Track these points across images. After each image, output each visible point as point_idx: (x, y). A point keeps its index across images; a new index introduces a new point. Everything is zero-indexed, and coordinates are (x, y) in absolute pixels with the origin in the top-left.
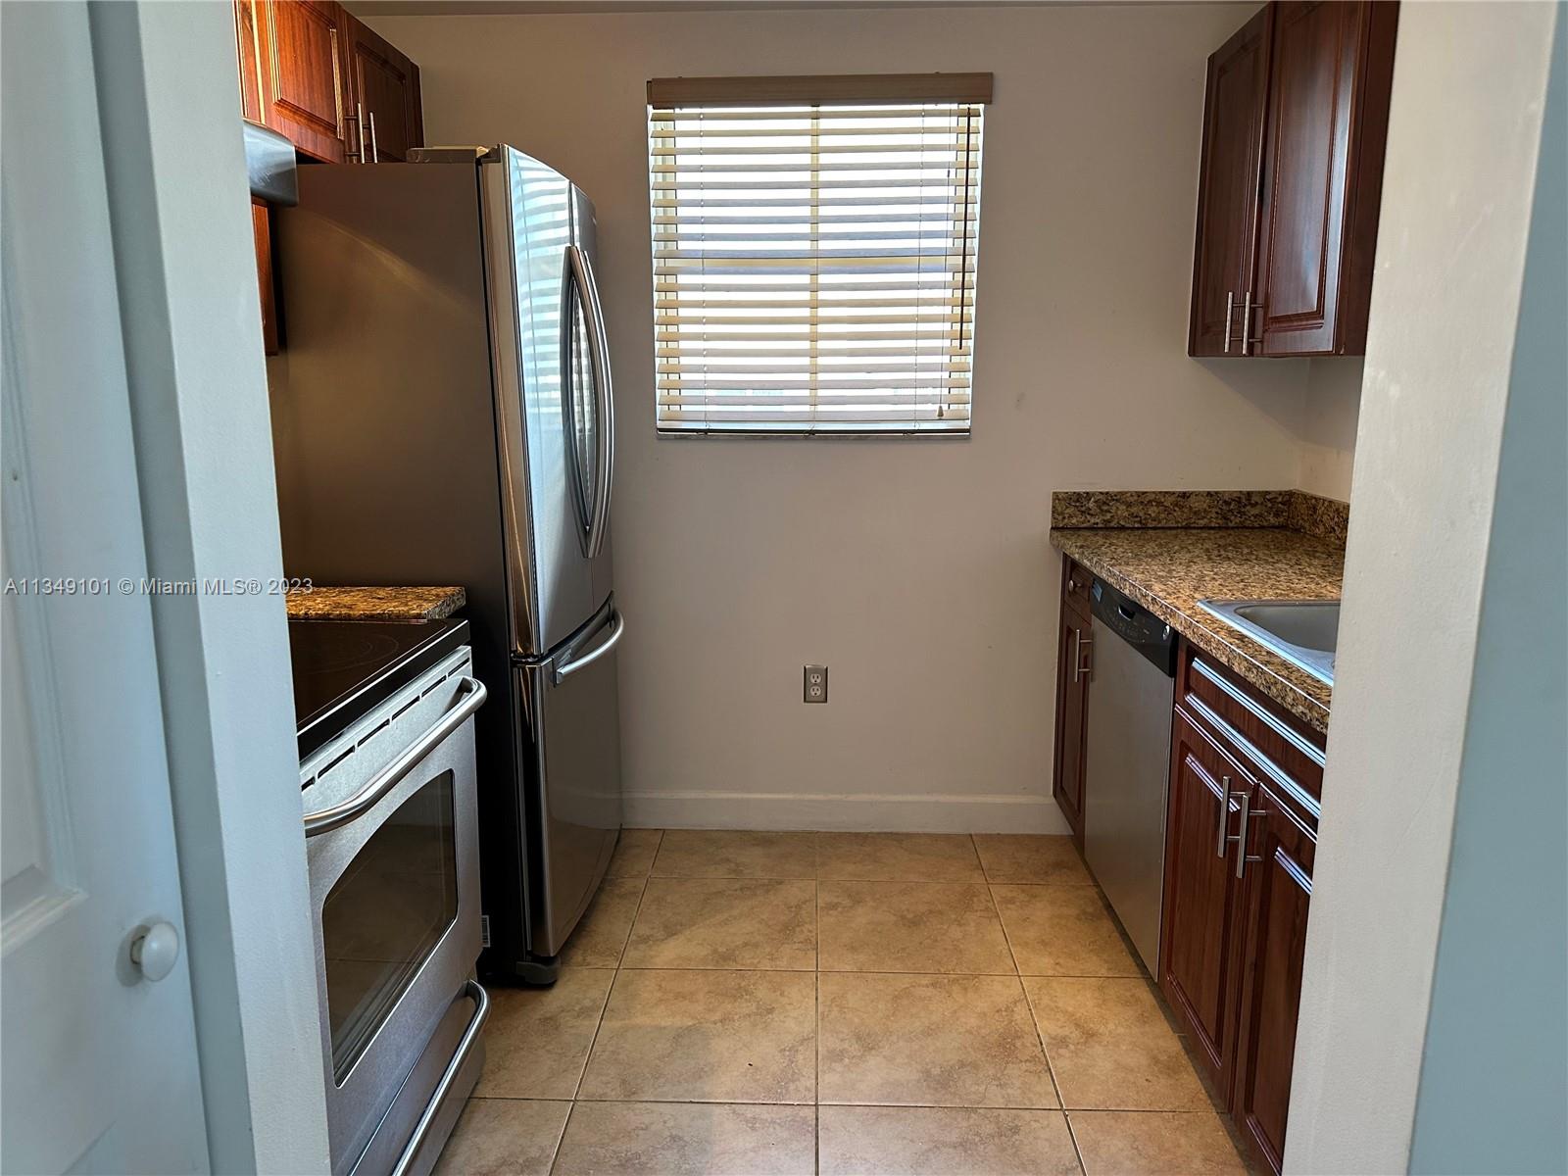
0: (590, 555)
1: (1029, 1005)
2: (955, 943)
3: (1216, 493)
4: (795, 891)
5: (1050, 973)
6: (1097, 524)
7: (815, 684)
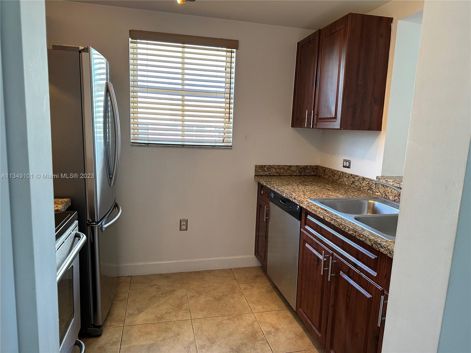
0: (112, 186)
1: (258, 322)
2: (233, 304)
3: (298, 166)
4: (180, 293)
5: (262, 311)
6: (267, 174)
7: (184, 225)
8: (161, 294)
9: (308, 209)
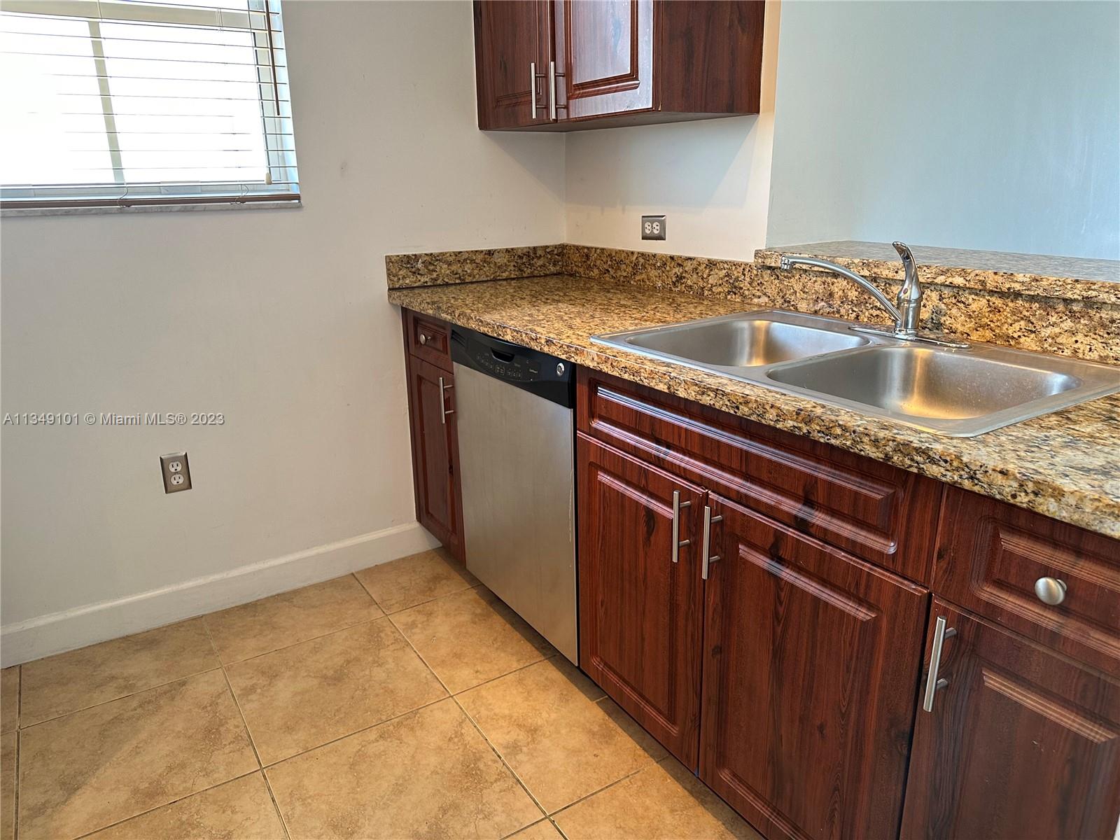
1: (472, 722)
2: (383, 685)
3: (512, 249)
4: (204, 686)
5: (475, 683)
6: (426, 282)
7: (175, 473)
8: (140, 706)
9: (605, 370)
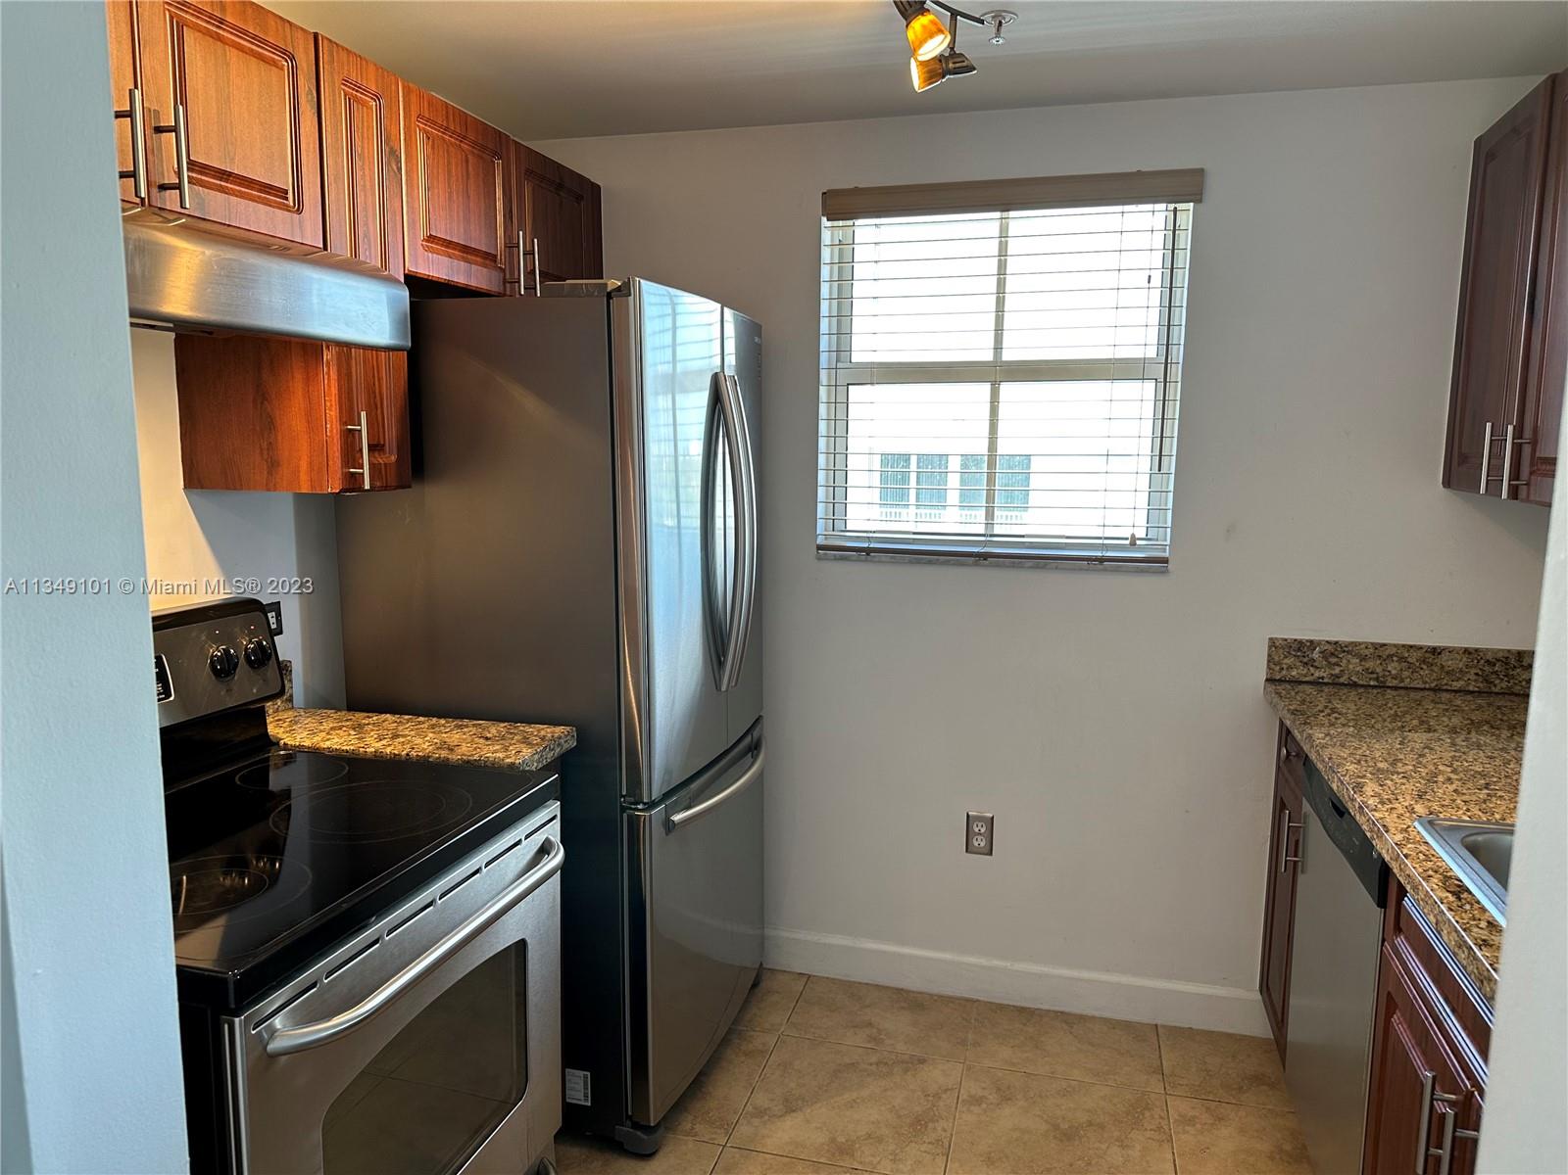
0: (724, 688)
3: (1477, 650)
4: (939, 1074)
6: (1323, 678)
7: (979, 834)
